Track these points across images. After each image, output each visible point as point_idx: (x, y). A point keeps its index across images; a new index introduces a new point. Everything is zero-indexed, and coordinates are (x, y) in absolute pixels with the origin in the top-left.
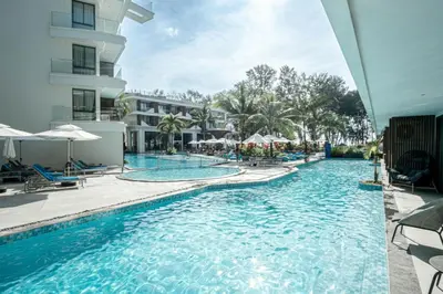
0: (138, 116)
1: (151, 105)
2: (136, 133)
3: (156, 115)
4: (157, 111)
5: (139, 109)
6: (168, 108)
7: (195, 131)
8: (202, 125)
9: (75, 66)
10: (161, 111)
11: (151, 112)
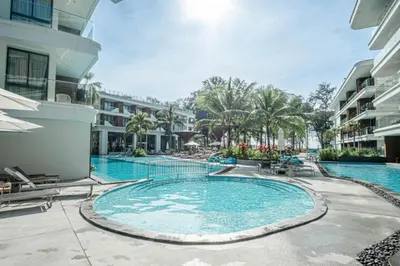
0: (102, 116)
1: (115, 104)
2: (98, 133)
3: (121, 115)
4: (121, 111)
5: (103, 109)
6: (133, 108)
7: (159, 133)
8: (167, 127)
9: (12, 13)
10: (125, 111)
11: (115, 112)
